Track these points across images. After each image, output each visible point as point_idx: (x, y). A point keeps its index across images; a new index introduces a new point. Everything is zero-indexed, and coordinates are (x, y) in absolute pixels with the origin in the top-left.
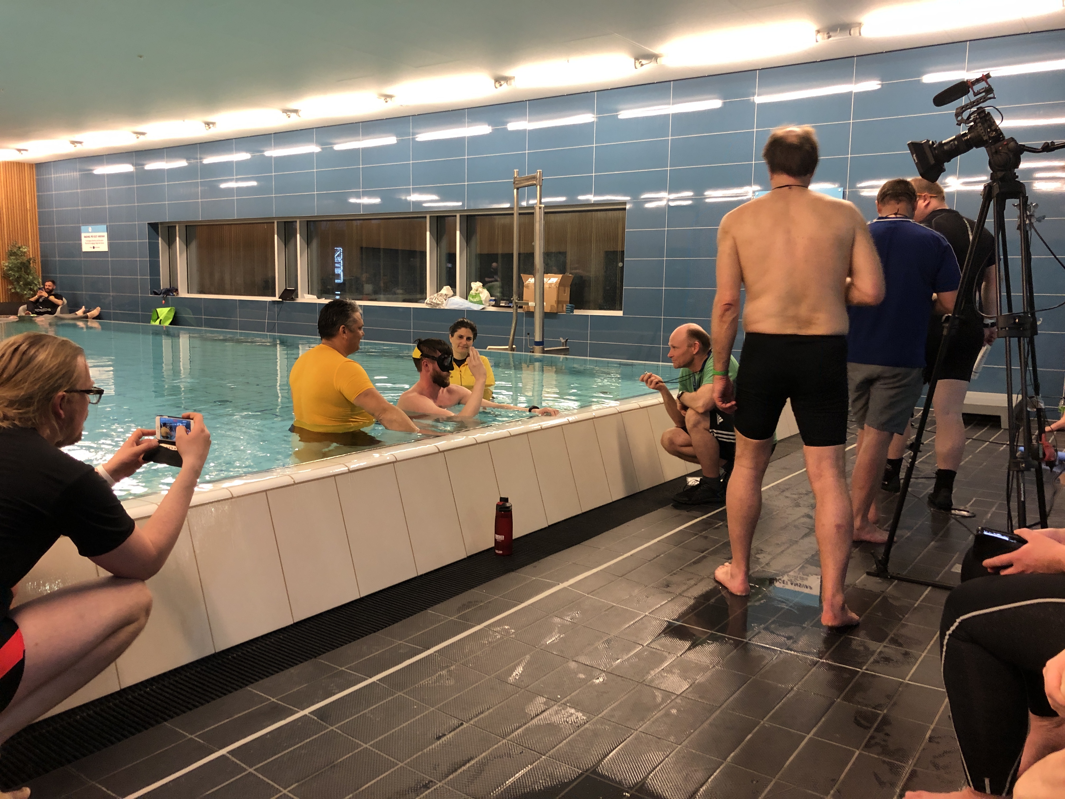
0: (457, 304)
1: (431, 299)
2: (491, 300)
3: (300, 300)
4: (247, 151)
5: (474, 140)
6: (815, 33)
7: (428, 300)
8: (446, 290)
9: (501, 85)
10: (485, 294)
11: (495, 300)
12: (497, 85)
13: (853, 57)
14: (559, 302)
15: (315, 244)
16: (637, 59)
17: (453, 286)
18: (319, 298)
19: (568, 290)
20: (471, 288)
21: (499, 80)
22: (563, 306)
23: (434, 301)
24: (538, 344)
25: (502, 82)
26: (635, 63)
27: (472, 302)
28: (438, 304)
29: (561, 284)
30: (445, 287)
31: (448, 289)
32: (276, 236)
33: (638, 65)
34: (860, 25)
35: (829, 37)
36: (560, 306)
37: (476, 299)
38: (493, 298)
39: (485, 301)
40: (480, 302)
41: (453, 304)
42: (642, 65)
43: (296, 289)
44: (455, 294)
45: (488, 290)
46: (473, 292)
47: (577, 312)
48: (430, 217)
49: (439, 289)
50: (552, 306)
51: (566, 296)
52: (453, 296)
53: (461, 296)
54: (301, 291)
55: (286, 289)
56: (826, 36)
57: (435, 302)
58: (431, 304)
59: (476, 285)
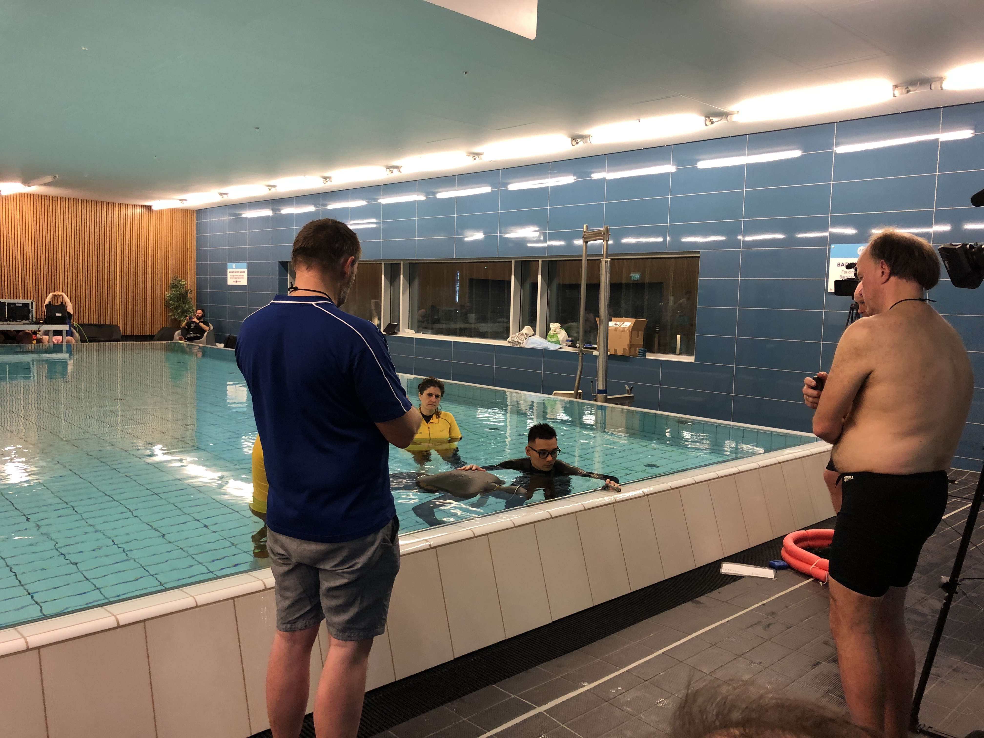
0: (536, 343)
1: (512, 337)
2: (567, 341)
3: (401, 334)
4: (364, 199)
5: (556, 190)
7: (510, 339)
8: (527, 329)
9: (577, 143)
10: (562, 335)
11: (571, 341)
12: (574, 143)
13: (940, 108)
14: (631, 346)
15: (416, 283)
16: (707, 117)
17: (534, 327)
20: (550, 329)
21: (575, 138)
22: (636, 350)
23: (515, 339)
24: (600, 392)
25: (579, 140)
26: (706, 120)
27: (550, 341)
28: (519, 343)
29: (634, 328)
30: (525, 327)
31: (528, 329)
32: (383, 276)
33: (708, 123)
34: (941, 79)
35: (908, 91)
36: (633, 349)
37: (555, 339)
38: (570, 339)
39: (563, 341)
40: (558, 342)
41: (532, 343)
42: (713, 123)
43: (398, 325)
44: (534, 334)
45: (566, 331)
46: (551, 332)
47: (650, 356)
48: (515, 261)
49: (521, 329)
50: (624, 350)
51: (640, 340)
53: (541, 336)
54: (402, 326)
55: (390, 324)
56: (904, 91)
57: (516, 340)
58: (512, 343)
59: (554, 326)
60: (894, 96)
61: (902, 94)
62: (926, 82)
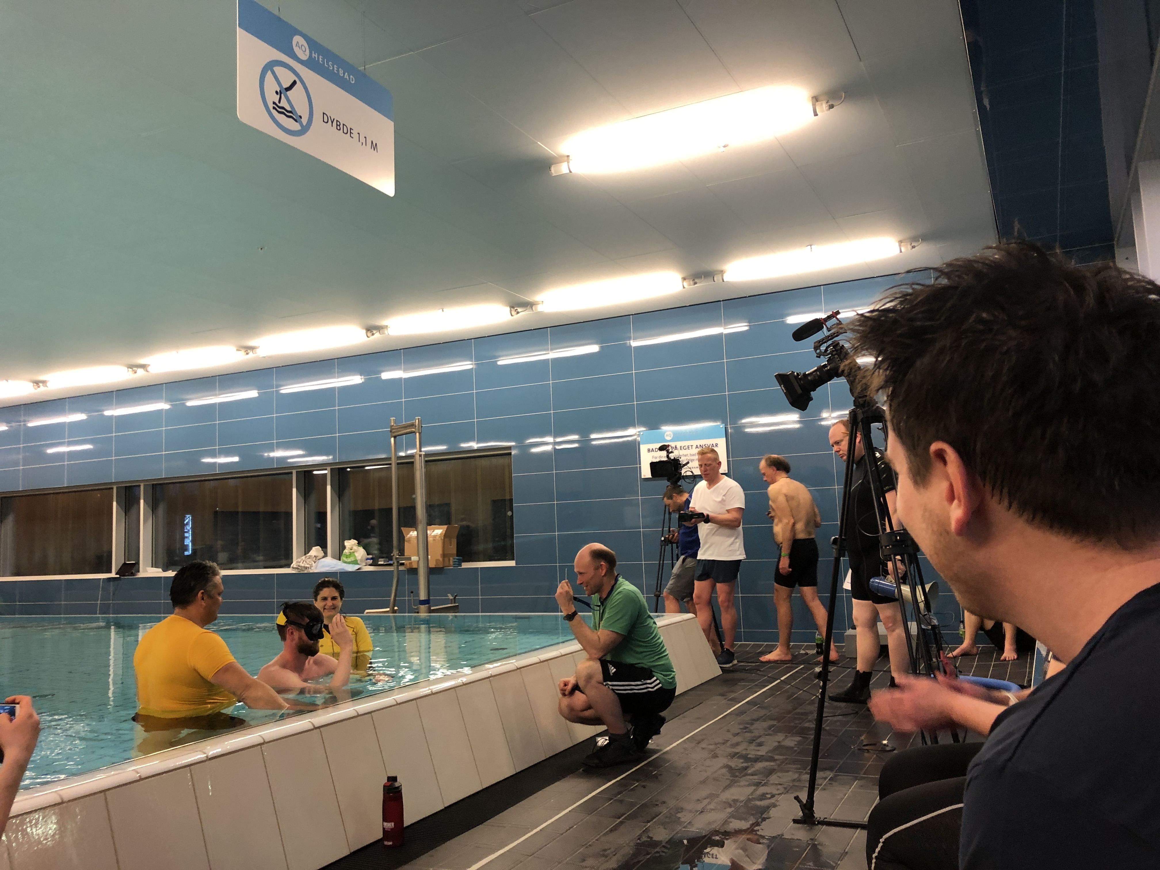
0: (328, 566)
1: (297, 562)
2: (367, 559)
3: (141, 574)
4: (82, 411)
5: (344, 390)
6: (680, 280)
7: (294, 564)
8: (315, 551)
9: (373, 334)
10: (360, 553)
11: (372, 559)
12: (369, 334)
13: (720, 301)
14: (444, 555)
15: (161, 509)
16: (512, 307)
17: (324, 547)
18: (164, 571)
19: (454, 542)
20: (344, 547)
21: (370, 329)
22: (449, 560)
23: (301, 564)
24: (423, 602)
25: (374, 332)
26: (511, 310)
27: (345, 562)
28: (306, 568)
29: (446, 536)
30: (314, 548)
31: (317, 550)
32: (115, 504)
33: (513, 313)
34: (722, 272)
35: (695, 283)
36: (446, 559)
37: (351, 559)
38: (370, 556)
39: (361, 560)
40: (355, 562)
41: (323, 566)
42: (518, 313)
43: (137, 563)
44: (326, 555)
45: (364, 548)
46: (346, 551)
47: (465, 565)
48: (297, 472)
49: (307, 550)
50: (437, 560)
51: (453, 548)
52: (323, 557)
53: (334, 557)
54: (143, 564)
55: (125, 564)
56: (692, 282)
57: (303, 565)
58: (298, 569)
59: (350, 544)
60: (684, 288)
61: (690, 285)
62: (709, 275)
